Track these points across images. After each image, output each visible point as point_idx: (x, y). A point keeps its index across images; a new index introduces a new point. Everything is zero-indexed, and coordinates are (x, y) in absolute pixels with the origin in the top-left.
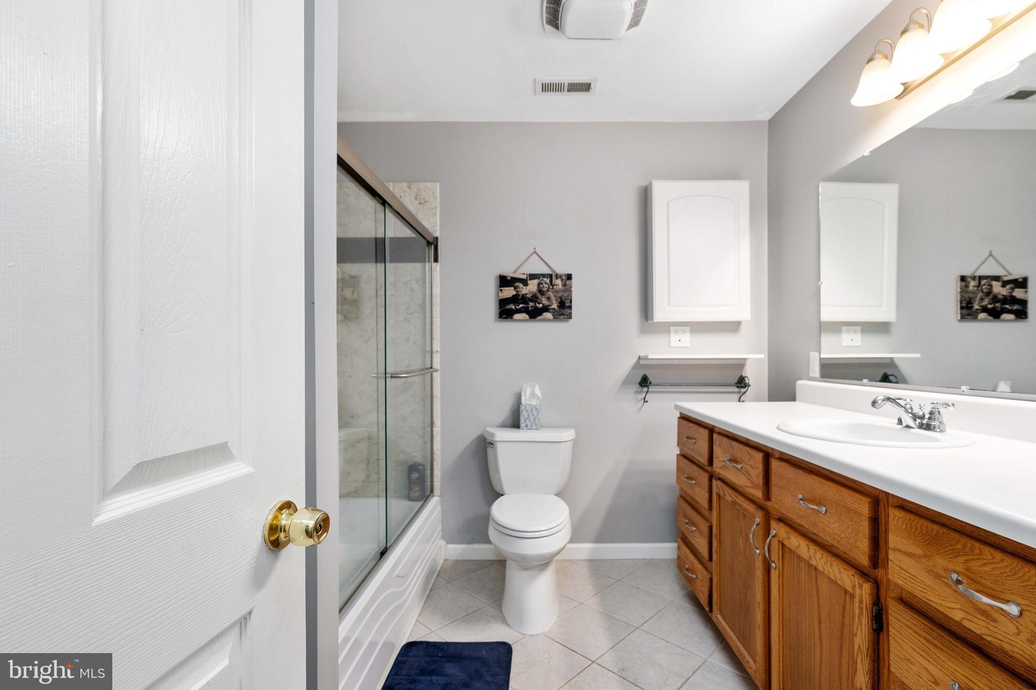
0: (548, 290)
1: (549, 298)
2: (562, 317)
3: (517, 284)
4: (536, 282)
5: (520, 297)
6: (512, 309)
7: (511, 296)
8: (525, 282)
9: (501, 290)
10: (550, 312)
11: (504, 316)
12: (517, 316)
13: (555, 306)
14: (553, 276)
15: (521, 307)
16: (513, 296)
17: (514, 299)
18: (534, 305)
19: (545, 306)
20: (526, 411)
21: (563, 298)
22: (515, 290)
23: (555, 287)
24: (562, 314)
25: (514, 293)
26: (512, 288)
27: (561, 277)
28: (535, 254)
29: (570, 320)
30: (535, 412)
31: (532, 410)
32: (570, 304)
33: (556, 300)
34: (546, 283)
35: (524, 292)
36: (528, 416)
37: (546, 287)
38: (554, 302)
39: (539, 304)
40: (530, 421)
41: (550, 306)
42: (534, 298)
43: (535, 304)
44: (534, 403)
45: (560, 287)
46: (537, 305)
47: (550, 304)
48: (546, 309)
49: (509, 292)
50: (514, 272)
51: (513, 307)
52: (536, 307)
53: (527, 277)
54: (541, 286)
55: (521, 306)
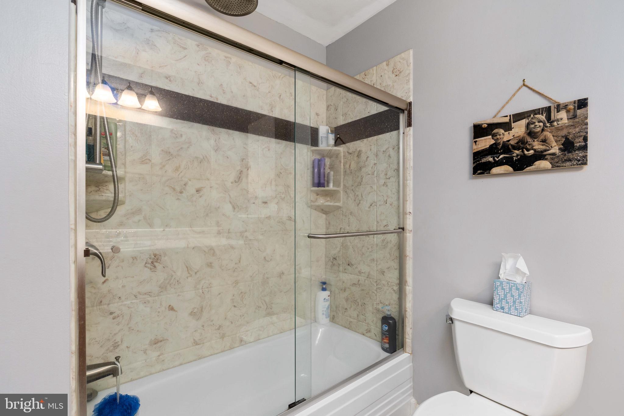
0: (543, 130)
1: (544, 141)
2: (568, 163)
3: (495, 131)
4: (524, 122)
5: (501, 145)
6: (489, 162)
7: (488, 146)
8: (507, 126)
9: (475, 142)
10: (546, 159)
11: (479, 172)
12: (495, 170)
13: (555, 149)
14: (552, 109)
15: (501, 158)
16: (491, 146)
17: (492, 150)
18: (522, 153)
19: (538, 152)
20: (503, 289)
21: (570, 137)
22: (493, 139)
23: (555, 123)
24: (569, 160)
25: (493, 142)
26: (490, 137)
27: (566, 106)
28: (524, 87)
29: (585, 166)
30: (516, 293)
31: (510, 289)
32: (583, 144)
33: (556, 141)
34: (540, 121)
35: (505, 139)
36: (505, 296)
37: (540, 126)
38: (554, 144)
39: (528, 150)
40: (507, 303)
41: (546, 150)
42: (521, 144)
43: (523, 151)
44: (518, 280)
45: (565, 121)
46: (526, 152)
47: (548, 148)
48: (540, 156)
49: (486, 142)
50: (495, 116)
51: (491, 159)
52: (524, 154)
53: (510, 119)
54: (532, 126)
55: (501, 156)
